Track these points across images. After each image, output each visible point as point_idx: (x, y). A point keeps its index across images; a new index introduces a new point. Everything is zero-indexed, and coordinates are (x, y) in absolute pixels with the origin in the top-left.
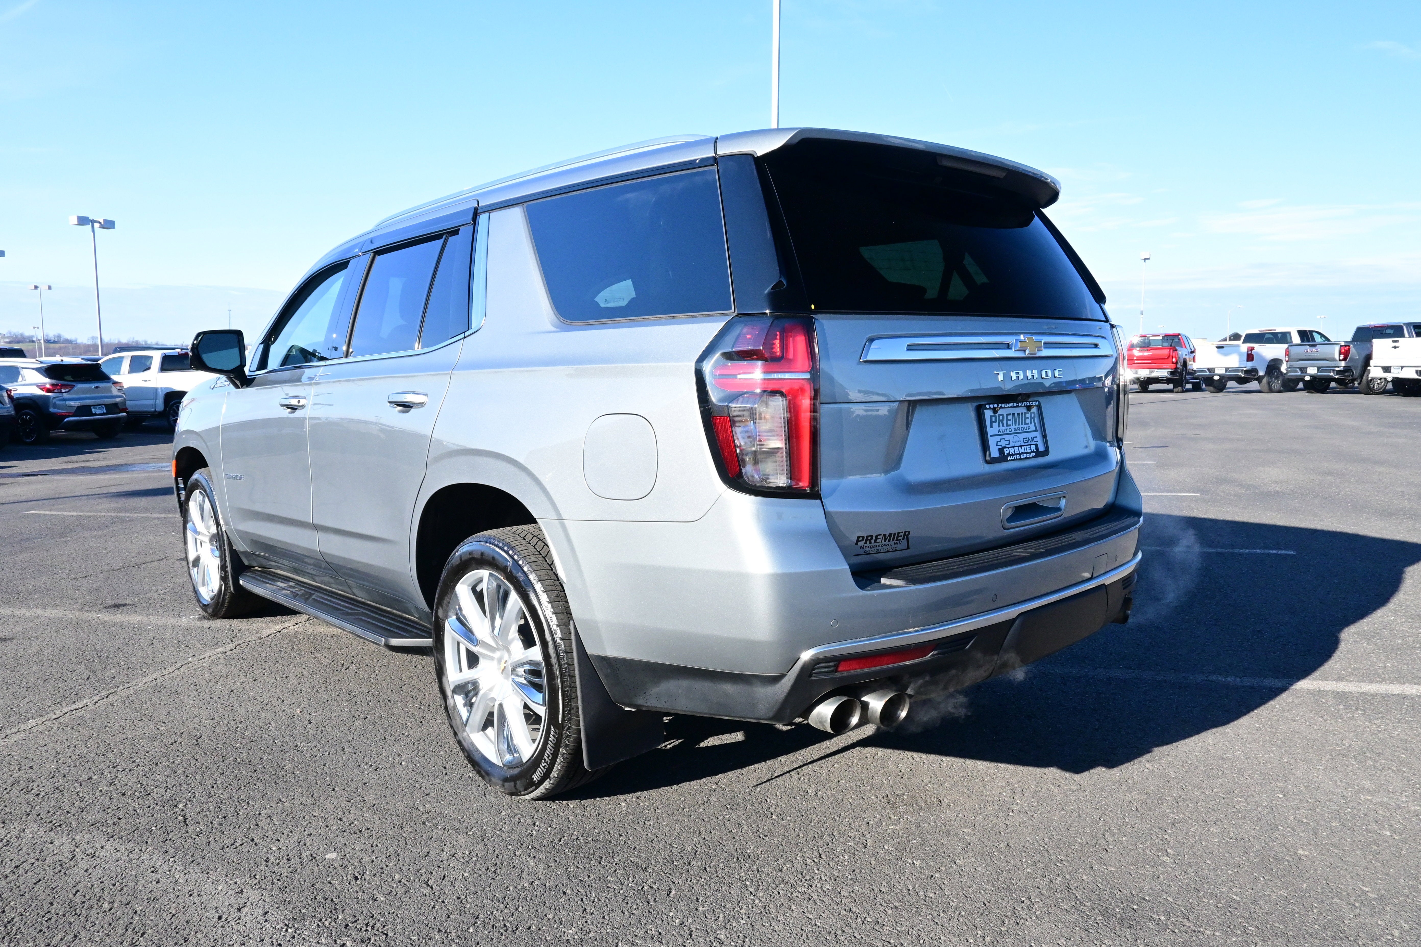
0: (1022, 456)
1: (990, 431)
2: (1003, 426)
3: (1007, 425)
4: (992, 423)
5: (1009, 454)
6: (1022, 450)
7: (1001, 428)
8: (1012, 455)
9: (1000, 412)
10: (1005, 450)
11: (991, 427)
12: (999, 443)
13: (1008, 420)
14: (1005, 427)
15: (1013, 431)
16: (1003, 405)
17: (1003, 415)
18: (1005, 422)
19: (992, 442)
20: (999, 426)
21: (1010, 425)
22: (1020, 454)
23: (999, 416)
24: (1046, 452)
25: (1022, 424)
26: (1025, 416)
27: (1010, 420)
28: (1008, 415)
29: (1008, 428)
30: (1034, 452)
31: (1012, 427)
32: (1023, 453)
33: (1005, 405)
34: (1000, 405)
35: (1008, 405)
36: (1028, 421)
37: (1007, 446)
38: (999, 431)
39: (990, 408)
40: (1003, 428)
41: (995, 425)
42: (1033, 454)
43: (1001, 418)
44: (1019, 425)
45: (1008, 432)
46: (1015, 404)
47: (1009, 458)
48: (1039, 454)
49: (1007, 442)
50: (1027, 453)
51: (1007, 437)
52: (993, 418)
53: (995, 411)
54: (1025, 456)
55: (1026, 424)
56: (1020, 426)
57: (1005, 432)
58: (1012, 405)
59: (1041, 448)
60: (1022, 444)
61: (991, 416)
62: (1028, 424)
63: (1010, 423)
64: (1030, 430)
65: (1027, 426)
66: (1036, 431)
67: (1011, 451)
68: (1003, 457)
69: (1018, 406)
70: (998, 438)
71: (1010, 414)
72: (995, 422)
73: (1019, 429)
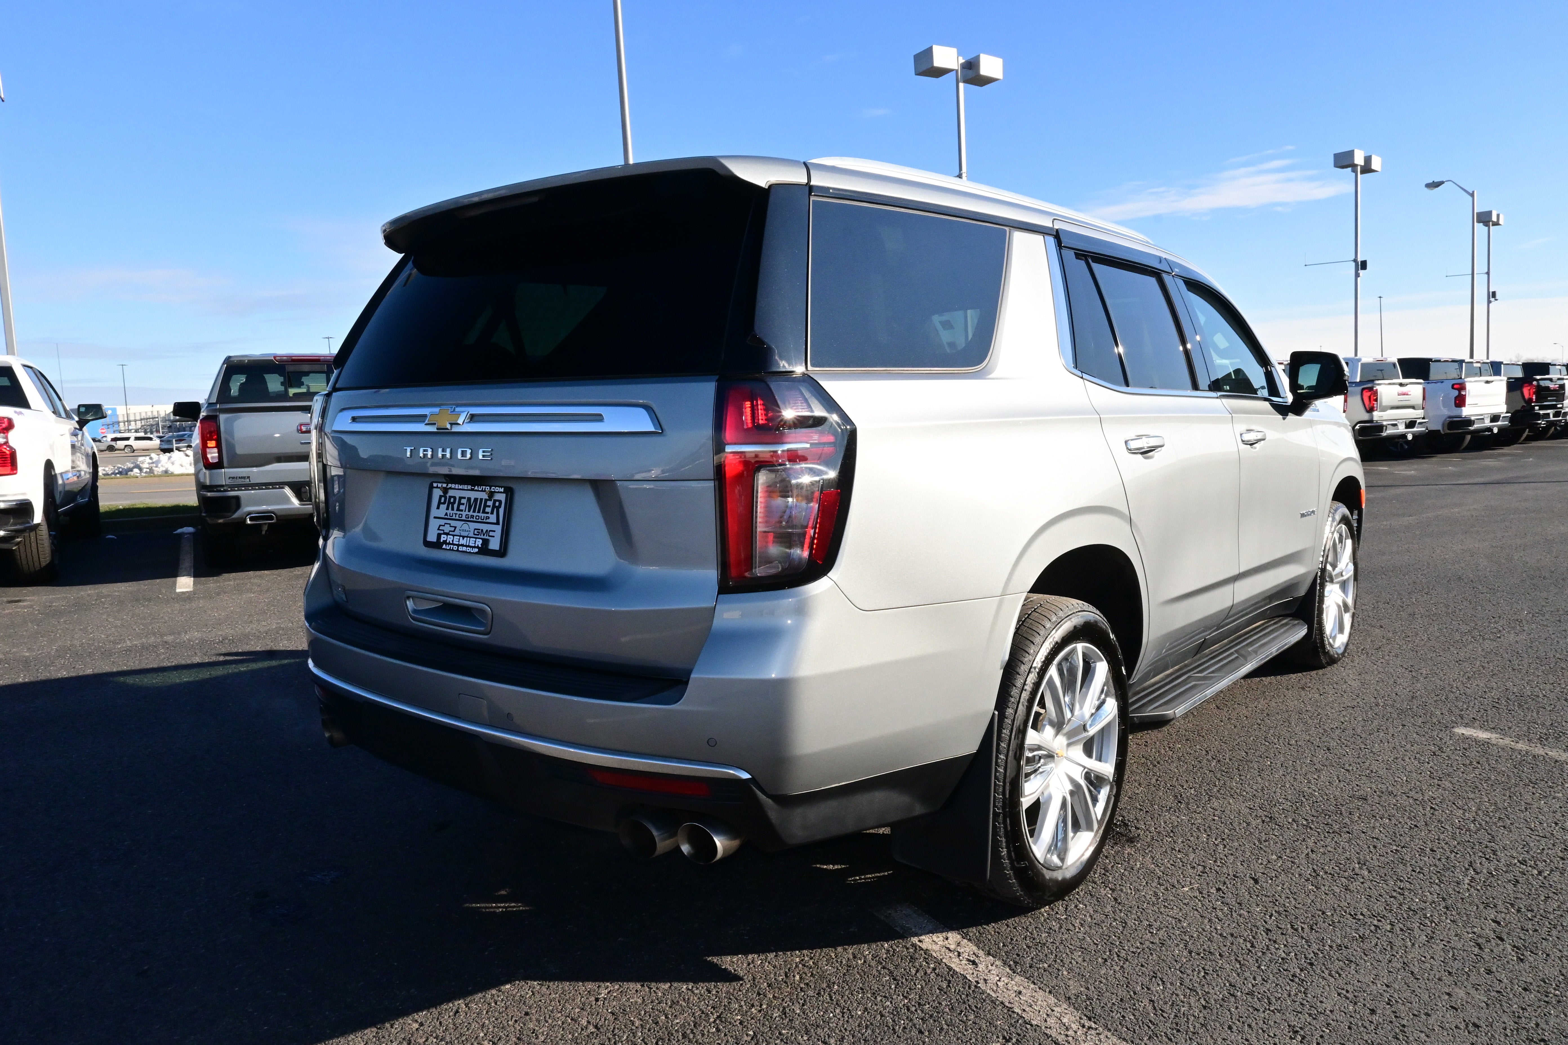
0: (461, 549)
1: (434, 512)
2: (453, 509)
3: (458, 509)
4: (440, 503)
5: (445, 542)
6: (462, 542)
7: (450, 511)
8: (449, 544)
9: (451, 493)
10: (442, 536)
11: (438, 508)
12: (441, 528)
13: (460, 504)
14: (455, 512)
15: (464, 518)
16: (453, 486)
17: (455, 498)
18: (456, 506)
19: (434, 524)
20: (447, 509)
21: (462, 511)
22: (458, 545)
23: (450, 497)
24: (502, 553)
25: (479, 512)
26: (486, 502)
27: (463, 504)
28: (461, 498)
29: (459, 512)
30: (478, 547)
31: (464, 514)
32: (462, 545)
33: (457, 486)
34: (450, 485)
35: (460, 487)
36: (488, 510)
37: (451, 533)
38: (446, 514)
39: (437, 487)
40: (452, 512)
41: (443, 507)
42: (476, 550)
43: (452, 500)
44: (474, 511)
45: (457, 518)
46: (469, 487)
47: (444, 546)
48: (484, 550)
49: (453, 529)
50: (466, 546)
51: (453, 523)
52: (443, 499)
53: (445, 491)
54: (464, 549)
55: (484, 512)
56: (475, 514)
57: (454, 517)
58: (465, 487)
59: (495, 545)
60: (471, 535)
61: (441, 497)
62: (488, 513)
63: (462, 507)
64: (488, 521)
65: (486, 515)
66: (497, 523)
67: (450, 539)
68: (438, 545)
69: (472, 490)
70: (442, 522)
71: (464, 498)
72: (444, 503)
73: (472, 516)
